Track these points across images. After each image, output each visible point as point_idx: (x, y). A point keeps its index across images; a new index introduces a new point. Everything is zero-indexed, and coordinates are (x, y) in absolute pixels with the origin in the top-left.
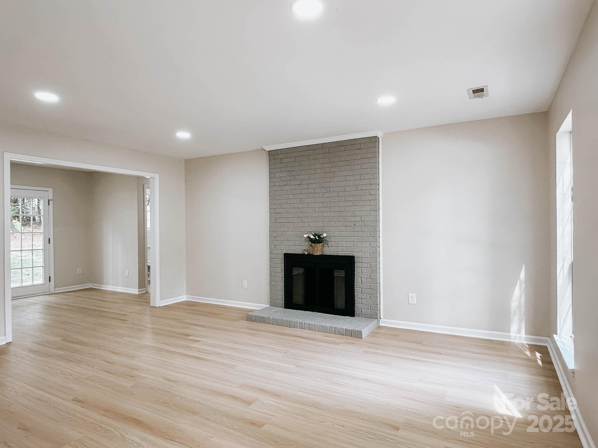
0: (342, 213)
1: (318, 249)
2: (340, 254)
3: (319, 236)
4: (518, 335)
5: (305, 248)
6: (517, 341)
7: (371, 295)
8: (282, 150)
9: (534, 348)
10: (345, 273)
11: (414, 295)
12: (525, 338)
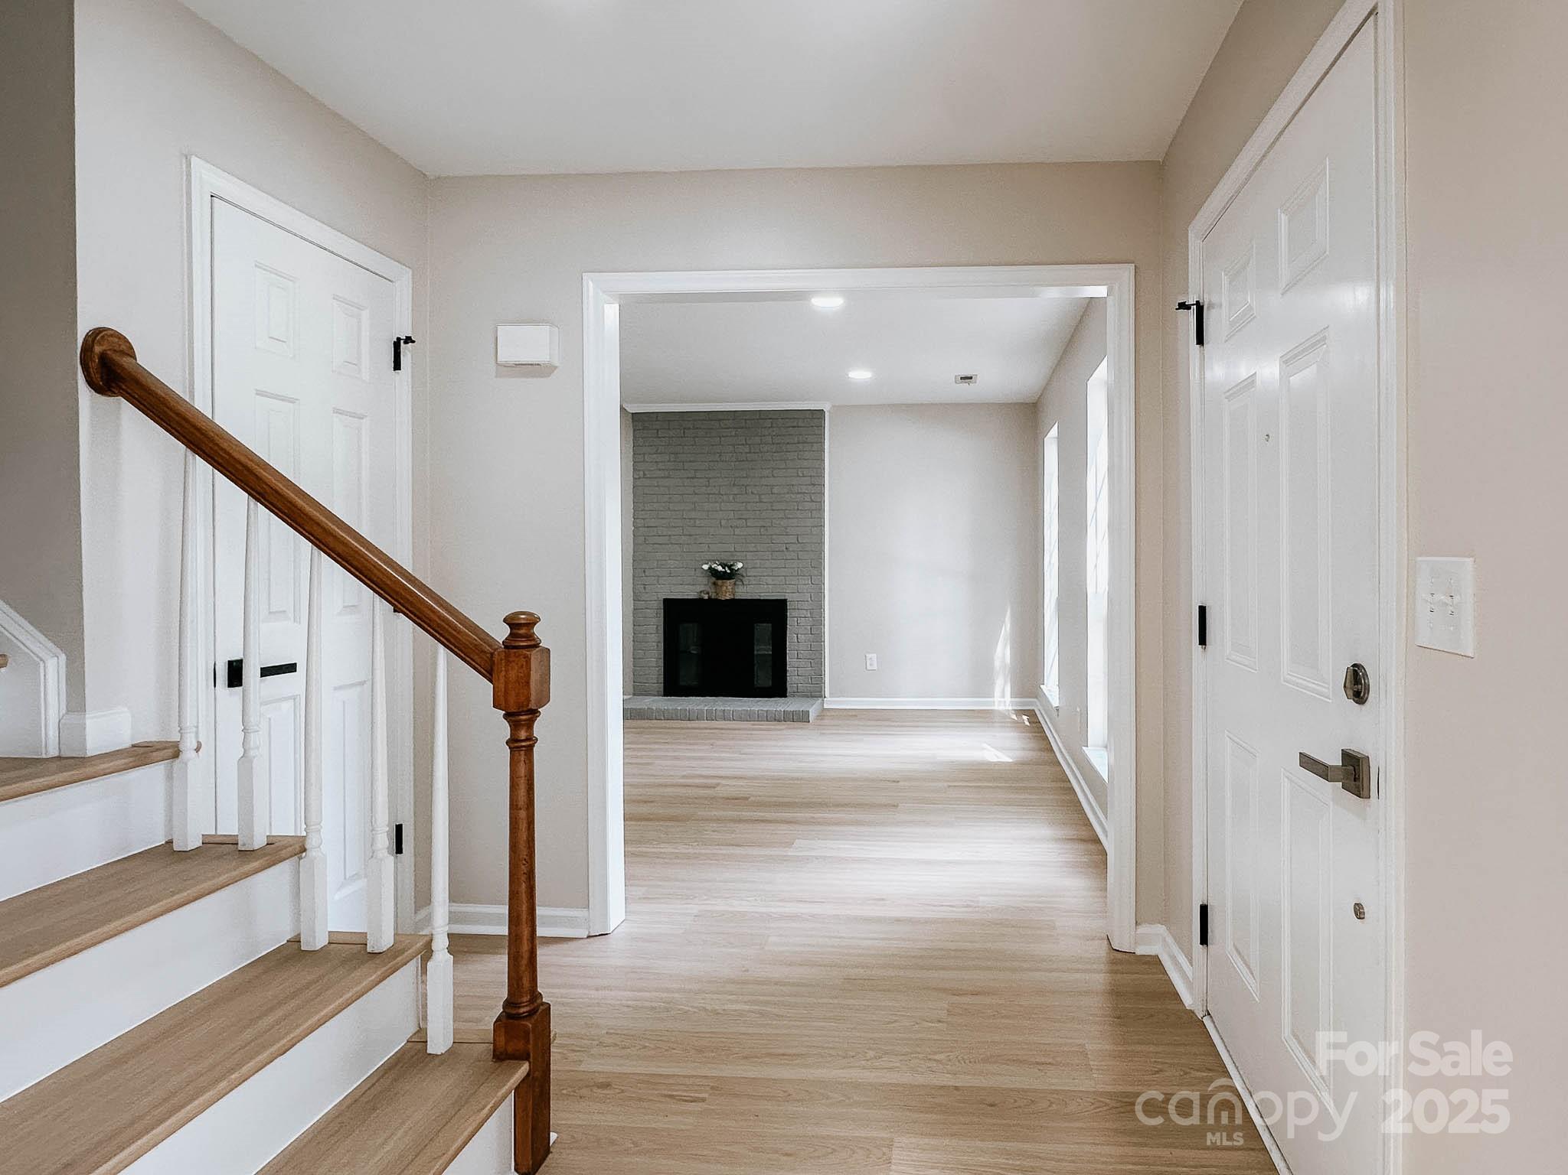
0: (767, 530)
1: (729, 591)
2: (764, 596)
3: (730, 567)
4: (1002, 700)
5: (702, 588)
6: (1001, 708)
7: (812, 661)
8: (659, 415)
9: (1020, 712)
10: (772, 627)
11: (874, 656)
12: (1011, 702)
